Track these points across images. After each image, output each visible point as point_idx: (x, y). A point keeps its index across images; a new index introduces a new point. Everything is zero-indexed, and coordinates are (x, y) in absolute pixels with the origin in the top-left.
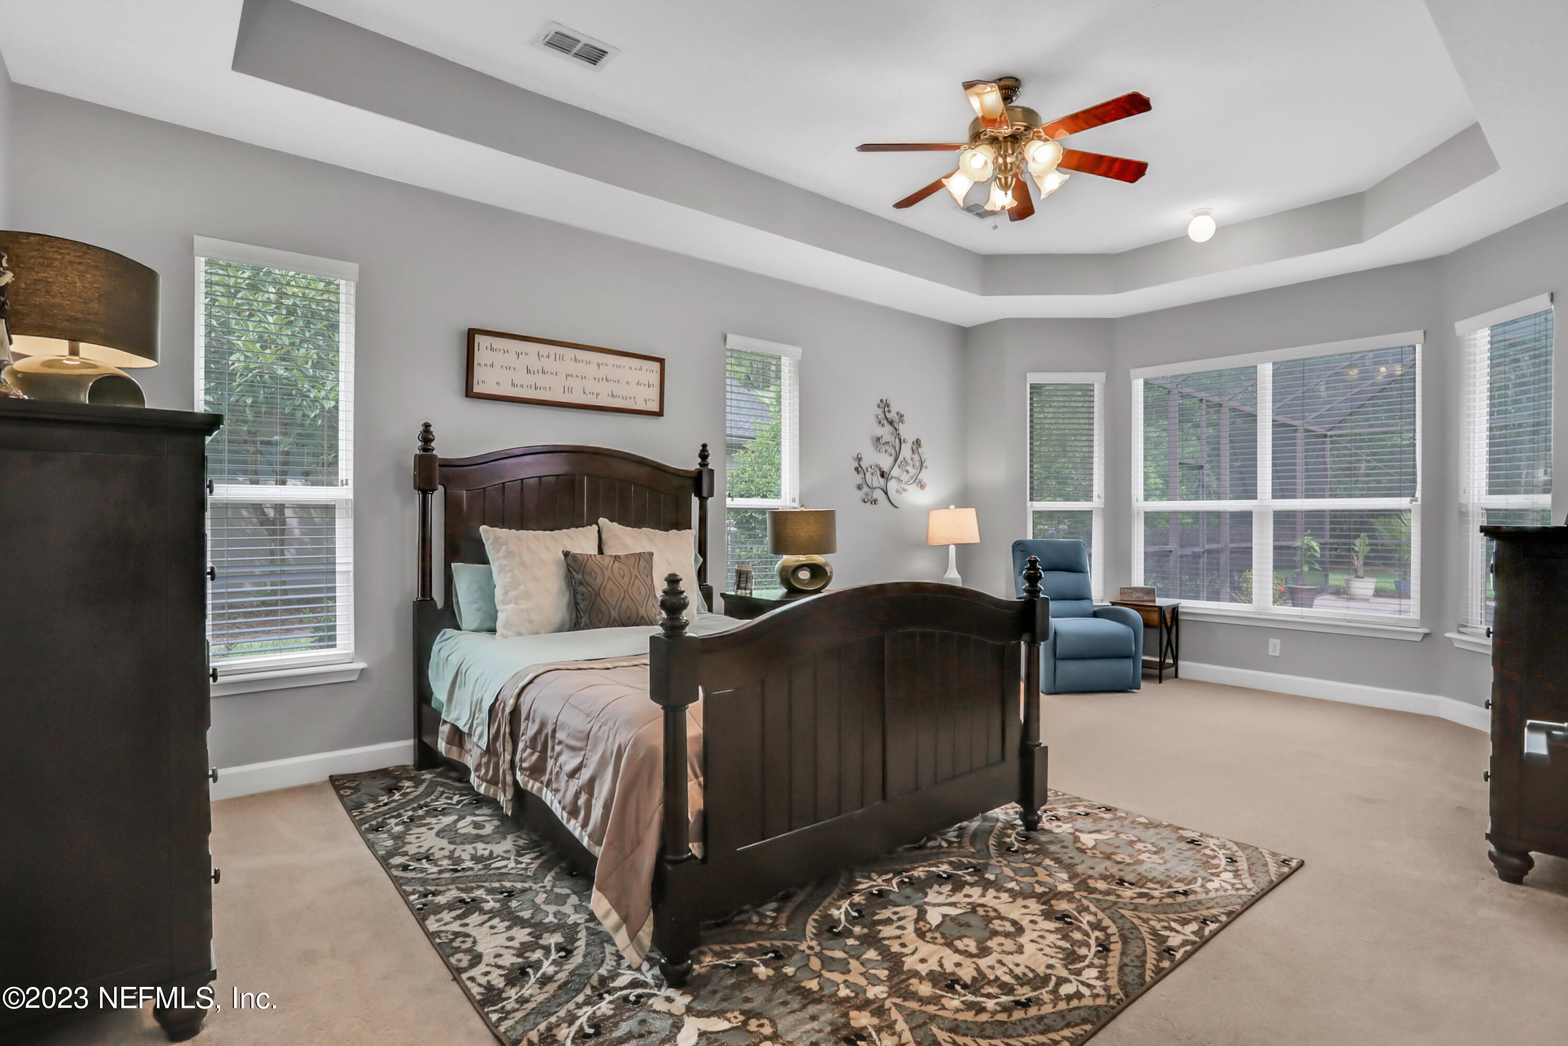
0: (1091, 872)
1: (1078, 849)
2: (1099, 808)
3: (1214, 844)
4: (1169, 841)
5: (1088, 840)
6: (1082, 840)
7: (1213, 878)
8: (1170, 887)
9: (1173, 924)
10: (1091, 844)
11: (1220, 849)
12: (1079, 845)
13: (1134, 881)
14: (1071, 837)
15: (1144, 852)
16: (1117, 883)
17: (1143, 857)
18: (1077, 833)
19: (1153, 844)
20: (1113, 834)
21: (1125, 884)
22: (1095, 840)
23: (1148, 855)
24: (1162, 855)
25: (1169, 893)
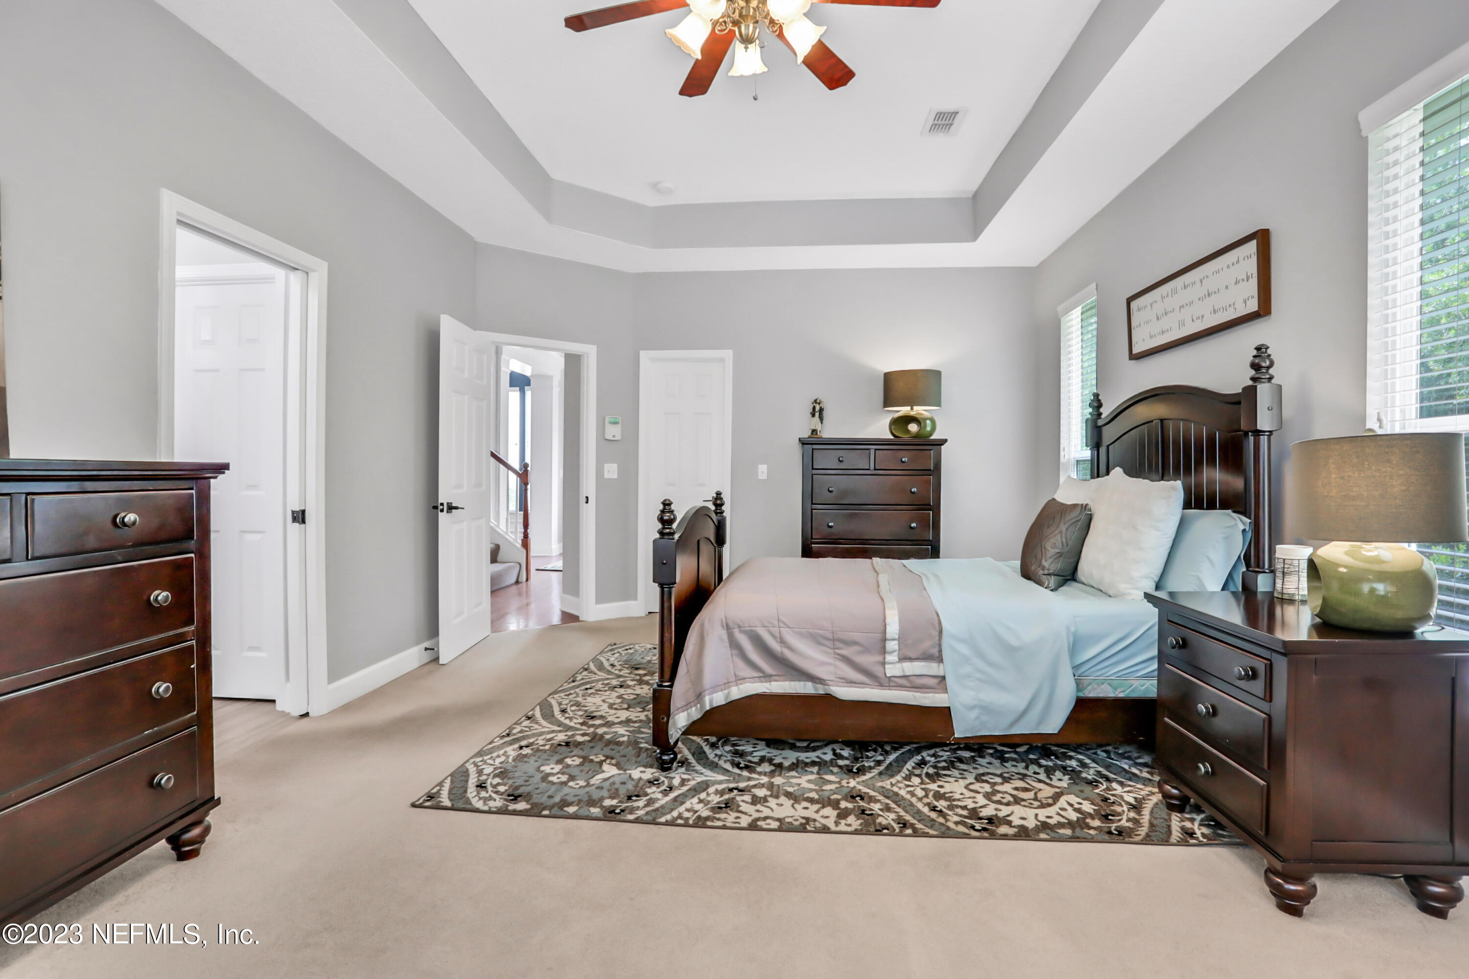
0: (591, 744)
1: (612, 758)
2: (622, 811)
3: (495, 800)
4: (538, 791)
5: (610, 770)
6: (615, 768)
7: (500, 765)
8: (532, 749)
9: (527, 729)
10: (605, 767)
11: (490, 796)
12: (614, 762)
13: (559, 747)
14: (625, 767)
15: (558, 773)
16: (570, 743)
17: (558, 768)
18: (621, 772)
19: (553, 783)
20: (592, 783)
21: (564, 744)
22: (603, 772)
23: (554, 771)
24: (543, 774)
25: (532, 746)
